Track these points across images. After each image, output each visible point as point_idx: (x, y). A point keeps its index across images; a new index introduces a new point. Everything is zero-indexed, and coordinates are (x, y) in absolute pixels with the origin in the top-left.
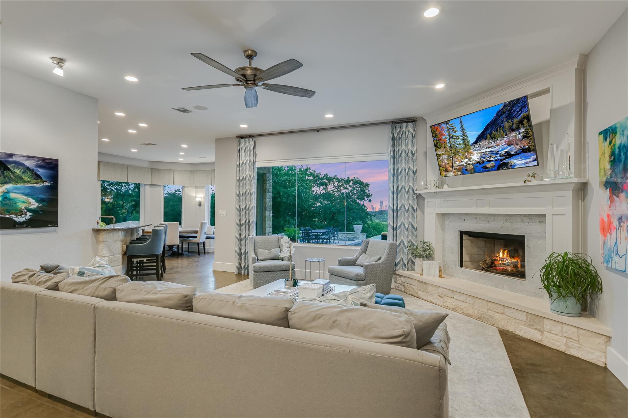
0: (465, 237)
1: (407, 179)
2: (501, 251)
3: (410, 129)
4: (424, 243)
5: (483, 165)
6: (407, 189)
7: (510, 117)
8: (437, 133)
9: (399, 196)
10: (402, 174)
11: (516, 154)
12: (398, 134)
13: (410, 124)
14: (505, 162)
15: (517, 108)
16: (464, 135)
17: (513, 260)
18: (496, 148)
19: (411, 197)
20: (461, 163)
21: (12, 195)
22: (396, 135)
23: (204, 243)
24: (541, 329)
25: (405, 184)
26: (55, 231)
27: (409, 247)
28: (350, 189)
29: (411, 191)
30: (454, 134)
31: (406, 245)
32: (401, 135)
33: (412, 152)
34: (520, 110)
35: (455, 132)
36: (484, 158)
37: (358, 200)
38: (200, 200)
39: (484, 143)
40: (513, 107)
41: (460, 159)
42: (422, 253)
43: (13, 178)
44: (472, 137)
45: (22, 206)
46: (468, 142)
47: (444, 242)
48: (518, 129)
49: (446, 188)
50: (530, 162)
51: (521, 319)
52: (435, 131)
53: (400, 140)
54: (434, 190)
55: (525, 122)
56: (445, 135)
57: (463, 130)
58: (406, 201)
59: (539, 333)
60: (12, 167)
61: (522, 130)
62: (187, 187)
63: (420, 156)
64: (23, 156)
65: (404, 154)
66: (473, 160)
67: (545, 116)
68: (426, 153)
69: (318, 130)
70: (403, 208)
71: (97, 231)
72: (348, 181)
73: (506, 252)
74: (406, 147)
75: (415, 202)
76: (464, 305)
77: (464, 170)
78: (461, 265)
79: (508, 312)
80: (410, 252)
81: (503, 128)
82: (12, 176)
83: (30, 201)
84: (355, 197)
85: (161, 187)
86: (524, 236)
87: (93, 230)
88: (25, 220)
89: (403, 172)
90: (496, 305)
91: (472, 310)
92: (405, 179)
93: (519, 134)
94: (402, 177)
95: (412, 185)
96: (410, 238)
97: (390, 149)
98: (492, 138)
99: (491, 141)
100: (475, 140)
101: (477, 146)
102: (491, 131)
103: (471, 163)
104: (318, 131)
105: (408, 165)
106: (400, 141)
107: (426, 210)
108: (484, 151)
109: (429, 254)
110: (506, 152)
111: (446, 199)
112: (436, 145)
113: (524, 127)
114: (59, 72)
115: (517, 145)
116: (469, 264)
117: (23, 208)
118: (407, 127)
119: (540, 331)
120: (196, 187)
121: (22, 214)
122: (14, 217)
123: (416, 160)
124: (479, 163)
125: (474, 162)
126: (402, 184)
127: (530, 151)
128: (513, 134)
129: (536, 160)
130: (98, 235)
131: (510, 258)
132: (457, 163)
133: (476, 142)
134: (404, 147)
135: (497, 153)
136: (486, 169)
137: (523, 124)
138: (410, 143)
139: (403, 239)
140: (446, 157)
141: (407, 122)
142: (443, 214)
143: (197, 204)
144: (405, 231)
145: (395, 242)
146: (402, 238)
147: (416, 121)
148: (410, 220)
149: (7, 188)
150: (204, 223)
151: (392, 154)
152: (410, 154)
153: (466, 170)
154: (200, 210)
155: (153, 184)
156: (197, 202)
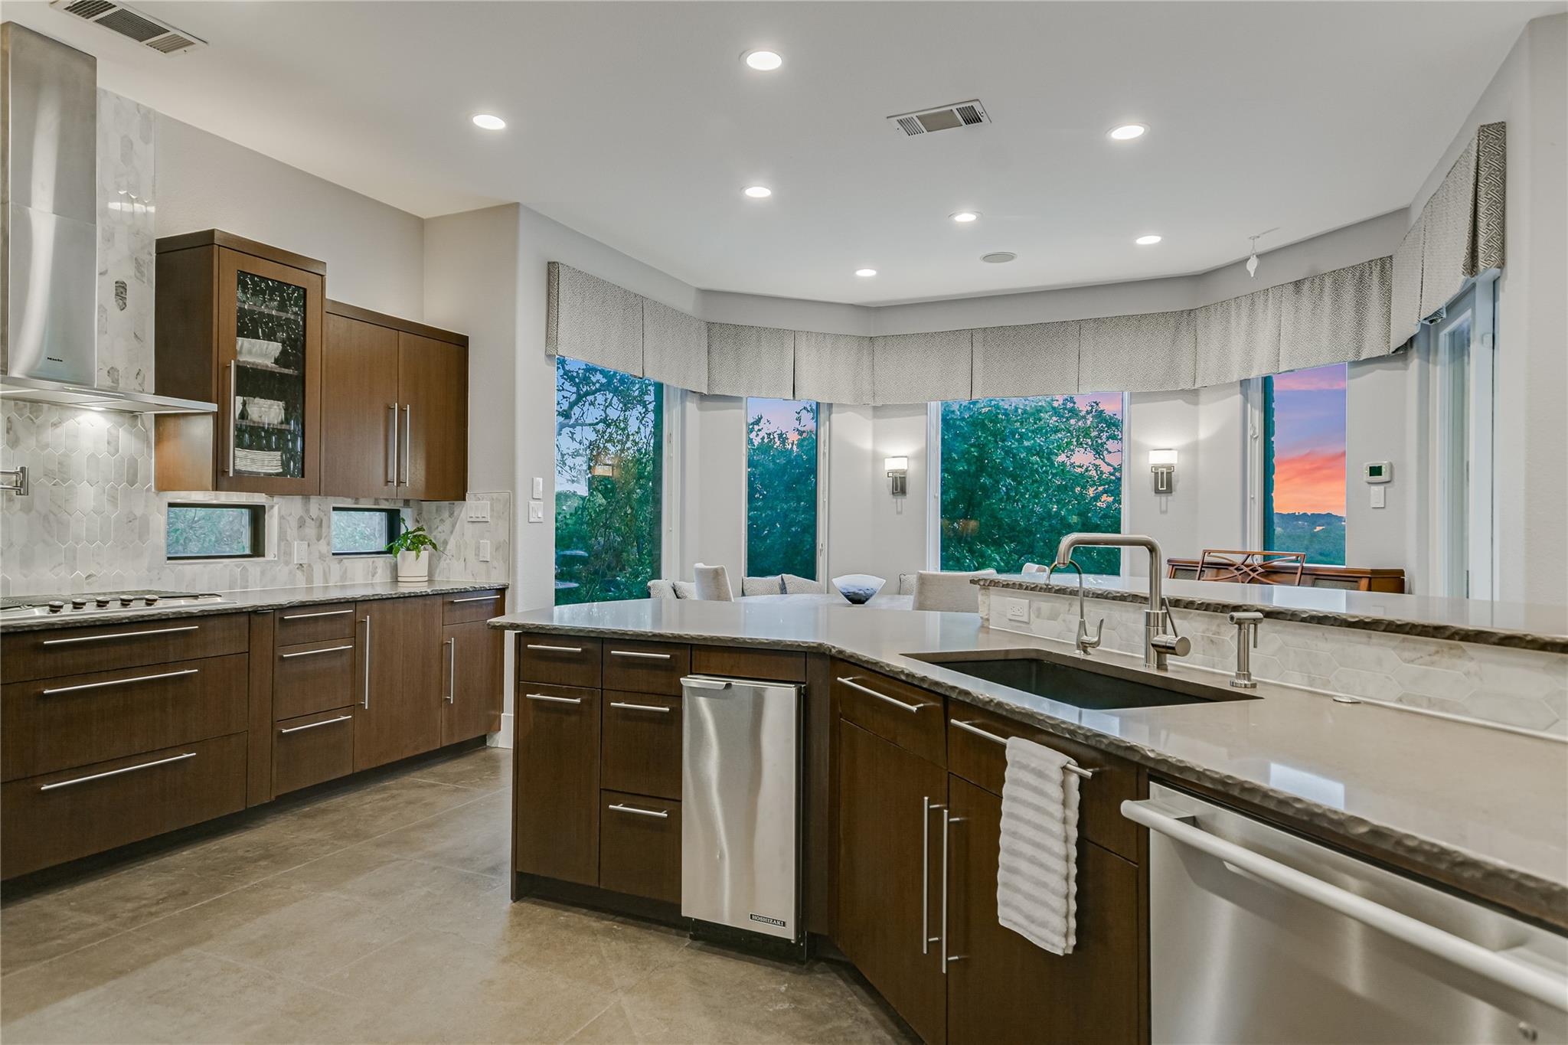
38: (900, 465)
62: (839, 408)
85: (742, 408)
143: (886, 484)
154: (899, 513)
155: (717, 393)
156: (890, 475)
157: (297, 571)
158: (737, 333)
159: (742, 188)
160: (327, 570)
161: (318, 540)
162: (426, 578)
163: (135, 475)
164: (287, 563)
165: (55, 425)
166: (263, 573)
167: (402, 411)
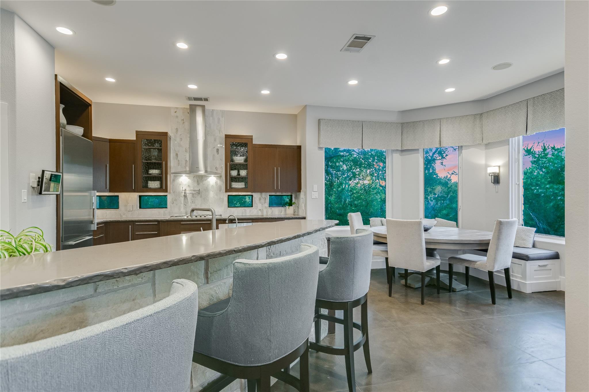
23: (507, 271)
38: (496, 170)
62: (468, 147)
85: (419, 153)
120: (488, 146)
143: (490, 179)
150: (508, 223)
154: (497, 192)
155: (405, 149)
156: (490, 175)
157: (259, 211)
158: (413, 125)
159: (347, 82)
160: (267, 211)
161: (265, 203)
162: (293, 214)
163: (221, 189)
164: (256, 209)
165: (205, 180)
166: (250, 211)
167: (277, 170)
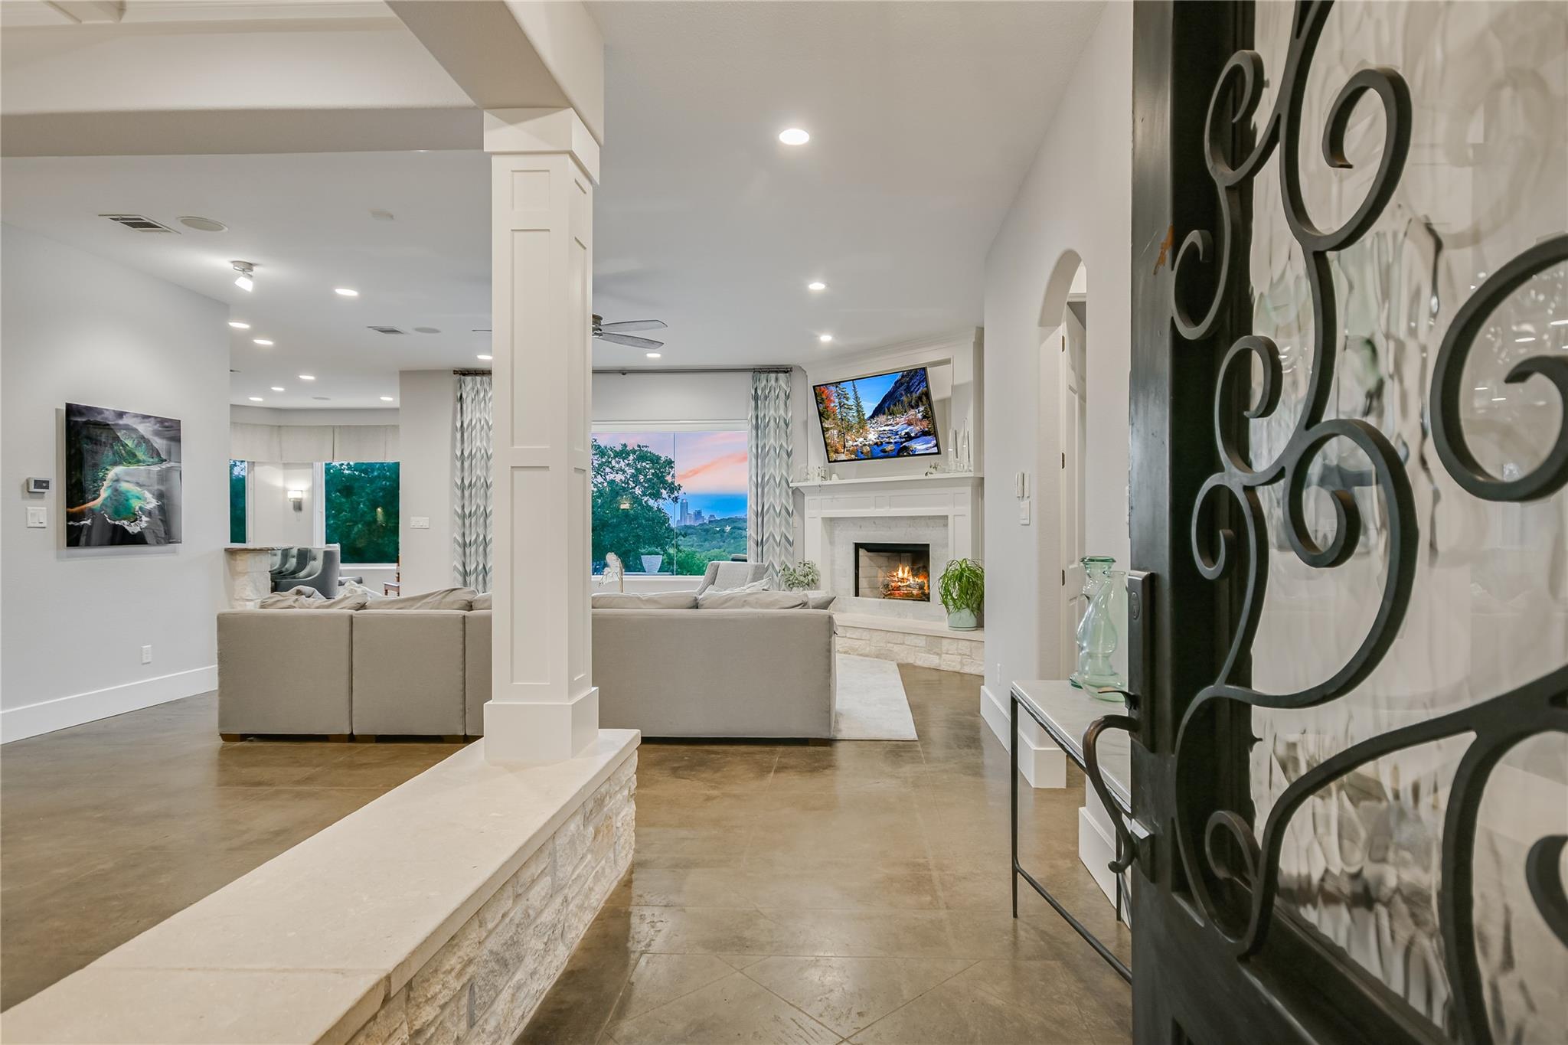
0: (862, 552)
1: (777, 464)
2: (900, 568)
3: (782, 383)
4: (804, 565)
5: (881, 448)
6: (778, 480)
7: (908, 390)
8: (824, 397)
9: (766, 490)
10: (770, 455)
11: (916, 437)
12: (763, 390)
13: (781, 376)
14: (905, 446)
15: (915, 381)
16: (858, 405)
17: (917, 580)
18: (895, 428)
19: (784, 493)
20: (856, 443)
21: (124, 486)
22: (759, 392)
24: (940, 652)
25: (775, 471)
26: (174, 552)
27: (782, 571)
28: (630, 471)
29: (784, 483)
30: (846, 402)
31: (778, 569)
32: (769, 393)
33: (785, 420)
34: (919, 384)
35: (847, 399)
36: (883, 438)
37: (646, 499)
38: (298, 495)
39: (882, 418)
40: (911, 379)
41: (853, 437)
42: (802, 578)
43: (125, 455)
44: (868, 409)
45: (136, 504)
46: (863, 415)
47: (833, 562)
48: (917, 406)
49: (835, 480)
50: (931, 448)
51: (920, 645)
52: (819, 392)
53: (766, 400)
54: (818, 481)
55: (924, 399)
56: (834, 402)
57: (857, 398)
58: (777, 499)
59: (938, 657)
60: (123, 435)
61: (922, 409)
62: (262, 464)
63: (796, 427)
64: (136, 416)
65: (772, 423)
66: (870, 440)
67: (948, 393)
68: (806, 423)
69: (624, 372)
70: (771, 510)
71: (231, 552)
72: (623, 453)
73: (907, 569)
74: (775, 412)
75: (791, 501)
76: (858, 643)
77: (860, 455)
78: (857, 594)
79: (909, 640)
80: (784, 579)
81: (902, 403)
82: (123, 452)
83: (145, 496)
84: (638, 491)
86: (928, 546)
87: (226, 550)
88: (140, 530)
89: (772, 451)
90: (895, 634)
91: (868, 649)
92: (775, 463)
93: (919, 413)
94: (769, 461)
95: (785, 474)
96: (783, 558)
97: (751, 413)
98: (891, 414)
99: (889, 417)
100: (871, 414)
101: (874, 422)
102: (890, 404)
103: (867, 443)
104: (624, 374)
105: (780, 440)
106: (767, 403)
107: (807, 513)
108: (882, 429)
109: (812, 580)
110: (906, 433)
111: (836, 496)
112: (821, 415)
113: (923, 405)
114: (245, 284)
115: (917, 425)
116: (867, 591)
117: (137, 508)
118: (777, 380)
119: (938, 654)
120: (287, 466)
121: (136, 520)
122: (125, 523)
123: (791, 432)
124: (876, 444)
125: (871, 442)
126: (770, 471)
127: (930, 435)
128: (912, 412)
129: (937, 445)
130: (233, 562)
131: (913, 577)
132: (851, 443)
133: (872, 417)
134: (772, 412)
135: (896, 434)
136: (886, 455)
137: (922, 401)
138: (782, 405)
139: (772, 561)
140: (835, 432)
141: (777, 372)
142: (832, 519)
143: (290, 505)
144: (776, 547)
145: (760, 563)
146: (771, 558)
147: (791, 371)
148: (783, 529)
149: (118, 473)
151: (754, 422)
152: (782, 423)
153: (862, 453)
156: (292, 500)
